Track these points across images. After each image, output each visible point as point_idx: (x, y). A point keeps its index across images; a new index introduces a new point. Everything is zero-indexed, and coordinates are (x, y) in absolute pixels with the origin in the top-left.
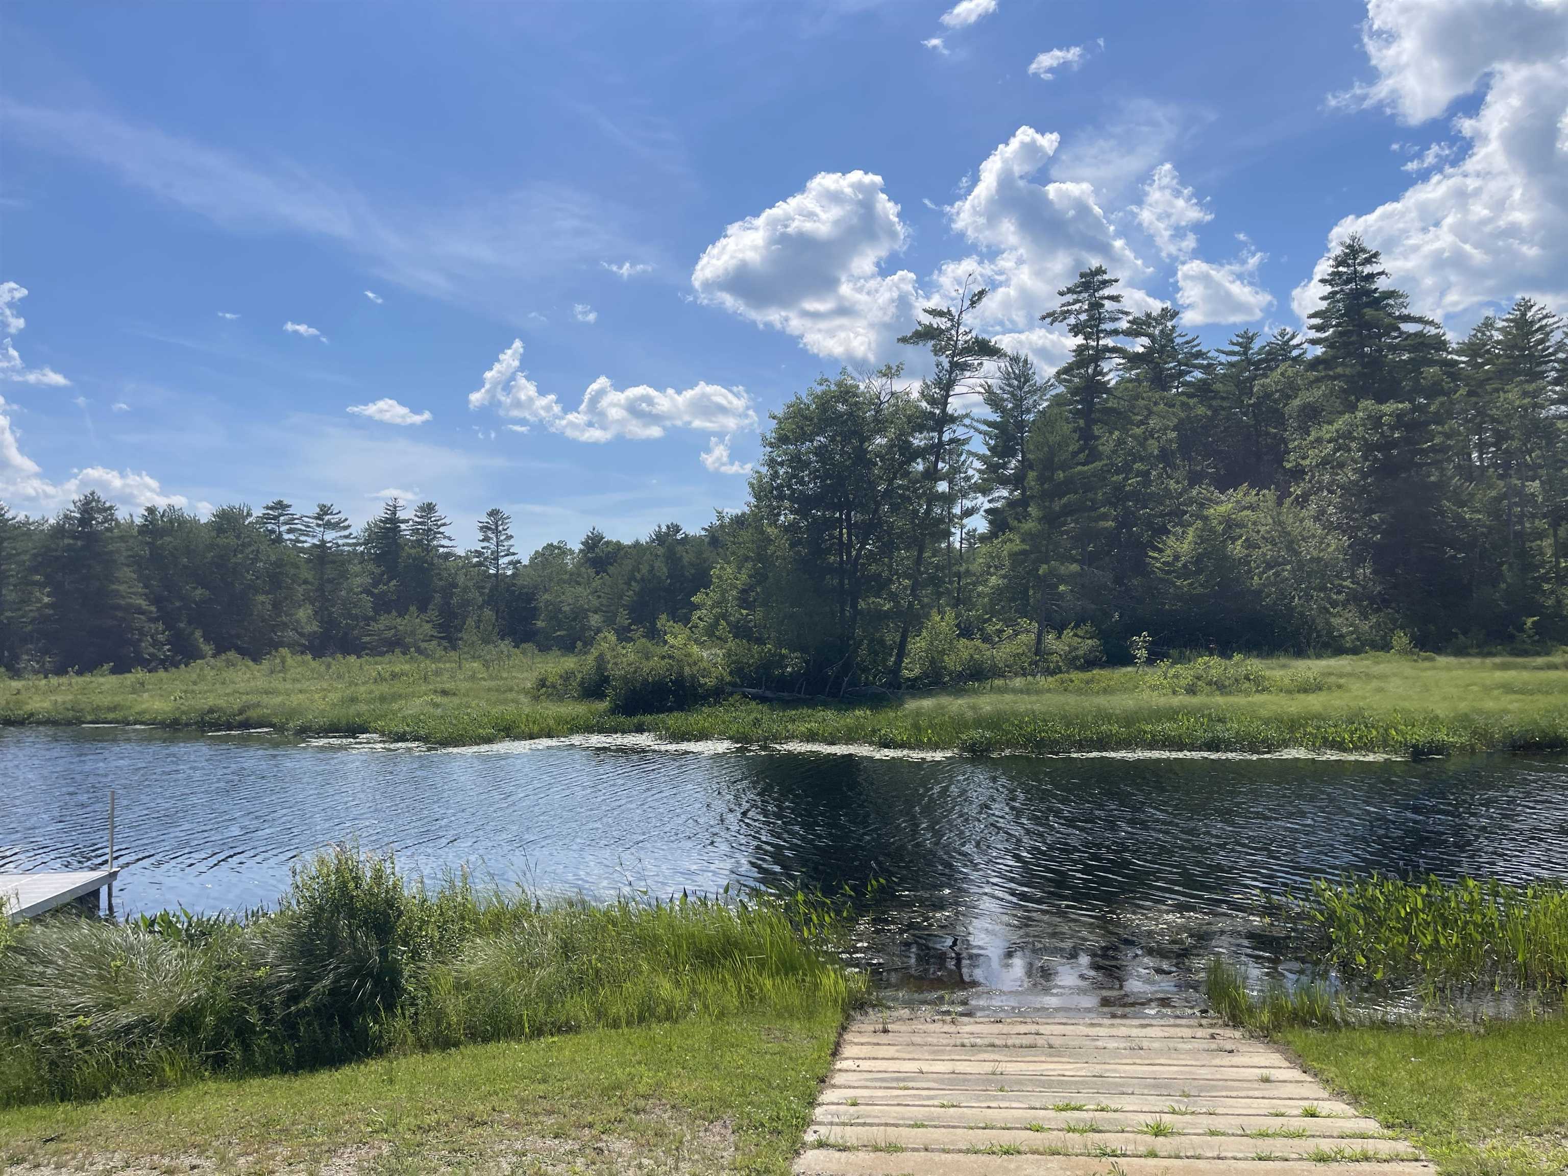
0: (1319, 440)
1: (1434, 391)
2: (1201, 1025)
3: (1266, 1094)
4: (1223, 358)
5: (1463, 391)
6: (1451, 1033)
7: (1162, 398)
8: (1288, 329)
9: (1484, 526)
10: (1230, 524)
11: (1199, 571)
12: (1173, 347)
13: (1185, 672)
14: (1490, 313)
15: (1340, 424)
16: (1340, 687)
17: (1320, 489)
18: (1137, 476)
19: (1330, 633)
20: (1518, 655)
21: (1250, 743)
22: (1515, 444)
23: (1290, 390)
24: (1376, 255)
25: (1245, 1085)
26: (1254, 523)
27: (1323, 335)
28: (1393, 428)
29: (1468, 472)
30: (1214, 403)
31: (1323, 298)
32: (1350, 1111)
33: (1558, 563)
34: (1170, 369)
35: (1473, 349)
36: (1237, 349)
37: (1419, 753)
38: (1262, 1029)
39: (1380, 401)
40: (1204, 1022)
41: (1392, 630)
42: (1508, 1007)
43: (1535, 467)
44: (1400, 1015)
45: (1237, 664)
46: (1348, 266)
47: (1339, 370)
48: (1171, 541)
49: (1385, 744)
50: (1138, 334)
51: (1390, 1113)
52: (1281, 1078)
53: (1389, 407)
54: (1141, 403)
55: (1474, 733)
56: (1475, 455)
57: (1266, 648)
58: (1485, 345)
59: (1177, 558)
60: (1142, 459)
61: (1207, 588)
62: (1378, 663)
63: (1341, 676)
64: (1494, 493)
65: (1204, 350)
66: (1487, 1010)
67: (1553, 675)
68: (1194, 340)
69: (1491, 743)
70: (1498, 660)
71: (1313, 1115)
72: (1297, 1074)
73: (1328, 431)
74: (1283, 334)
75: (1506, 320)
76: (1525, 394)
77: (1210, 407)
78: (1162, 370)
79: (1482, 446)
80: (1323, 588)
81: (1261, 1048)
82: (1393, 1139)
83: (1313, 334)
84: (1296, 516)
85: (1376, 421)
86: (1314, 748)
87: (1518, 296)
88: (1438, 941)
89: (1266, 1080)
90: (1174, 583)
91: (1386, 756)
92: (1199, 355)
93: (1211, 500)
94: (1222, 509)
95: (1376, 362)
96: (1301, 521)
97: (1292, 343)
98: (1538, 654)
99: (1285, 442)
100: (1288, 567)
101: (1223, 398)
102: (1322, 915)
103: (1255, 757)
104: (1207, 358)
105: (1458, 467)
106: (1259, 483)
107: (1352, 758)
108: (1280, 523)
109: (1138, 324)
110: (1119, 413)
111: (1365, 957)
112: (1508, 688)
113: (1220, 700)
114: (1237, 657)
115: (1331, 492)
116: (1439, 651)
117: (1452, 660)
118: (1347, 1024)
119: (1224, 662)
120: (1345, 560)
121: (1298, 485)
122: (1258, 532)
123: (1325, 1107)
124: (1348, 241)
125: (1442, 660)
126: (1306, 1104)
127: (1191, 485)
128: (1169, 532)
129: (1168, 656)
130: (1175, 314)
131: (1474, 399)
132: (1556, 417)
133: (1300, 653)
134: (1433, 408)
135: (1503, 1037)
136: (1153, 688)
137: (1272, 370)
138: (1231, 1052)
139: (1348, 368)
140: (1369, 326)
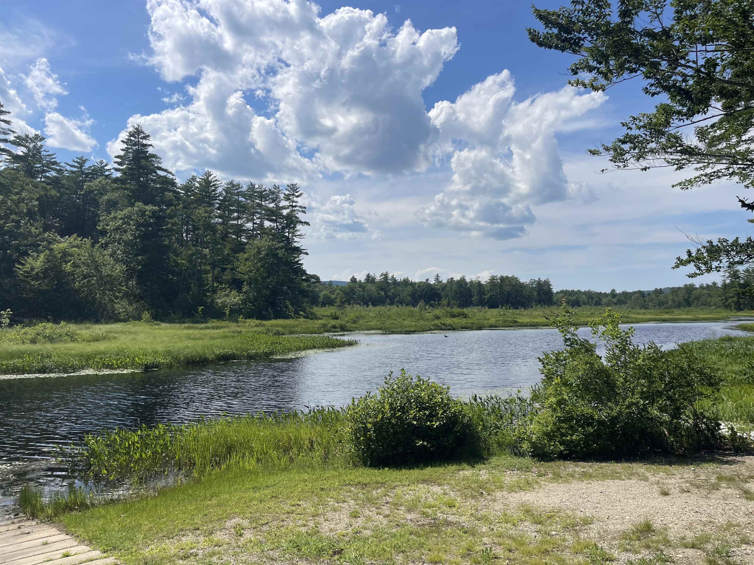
0: (115, 218)
1: (169, 204)
2: (13, 523)
3: (46, 550)
4: (68, 168)
5: (181, 206)
6: (142, 498)
7: (32, 182)
8: (104, 161)
9: (185, 266)
10: (65, 254)
11: (45, 277)
12: (40, 156)
13: (31, 331)
14: (195, 174)
15: (126, 211)
16: (115, 338)
17: (114, 242)
18: (12, 222)
19: (113, 312)
20: (195, 323)
21: (64, 368)
22: (201, 232)
23: (103, 191)
24: (148, 136)
25: (33, 549)
26: (79, 255)
27: (121, 168)
28: (150, 217)
29: (181, 242)
30: (61, 190)
31: (122, 150)
32: (88, 548)
33: (213, 284)
34: (37, 167)
35: (187, 188)
36: (76, 164)
37: (147, 368)
38: (48, 517)
39: (146, 204)
40: (16, 520)
41: (143, 311)
42: (171, 480)
43: (207, 243)
44: (119, 495)
45: (61, 327)
46: (135, 138)
47: (128, 186)
48: (30, 260)
49: (133, 365)
50: (19, 145)
51: (106, 545)
52: (54, 541)
53: (149, 207)
54: (18, 182)
55: (173, 357)
56: (184, 235)
57: (79, 319)
58: (192, 187)
59: (32, 269)
60: (16, 214)
61: (49, 286)
62: (134, 326)
63: (116, 333)
64: (190, 252)
65: (58, 162)
66: (161, 484)
67: (207, 331)
68: (53, 155)
69: (179, 362)
70: (186, 325)
71: (67, 556)
72: (63, 536)
73: (120, 214)
74: (101, 162)
75: (201, 179)
76: (206, 212)
77: (59, 191)
78: (32, 167)
79: (187, 231)
80: (112, 290)
81: (45, 527)
82: (106, 558)
83: (116, 166)
84: (101, 253)
85: (143, 213)
86: (98, 369)
87: (206, 170)
88: (141, 456)
89: (46, 544)
90: (29, 283)
91: (132, 370)
92: (55, 163)
93: (54, 240)
94: (61, 245)
95: (144, 186)
96: (104, 256)
97: (106, 168)
98: (202, 323)
99: (99, 216)
100: (95, 278)
101: (67, 189)
102: (88, 452)
103: (65, 375)
104: (59, 166)
105: (177, 239)
106: (83, 234)
107: (116, 372)
108: (92, 256)
109: (20, 139)
110: (5, 186)
111: (106, 470)
112: (189, 338)
113: (49, 346)
114: (63, 323)
115: (119, 244)
116: (163, 321)
117: (167, 325)
118: (93, 505)
119: (54, 326)
120: (124, 277)
121: (103, 238)
122: (80, 259)
123: (73, 551)
124: (136, 126)
125: (163, 325)
126: (64, 551)
127: (44, 231)
128: (29, 255)
129: (21, 323)
130: (42, 139)
131: (185, 210)
132: (216, 223)
133: (97, 322)
134: (168, 211)
135: (165, 495)
136: (10, 340)
137: (94, 179)
138: (29, 533)
139: (132, 185)
140: (143, 167)
